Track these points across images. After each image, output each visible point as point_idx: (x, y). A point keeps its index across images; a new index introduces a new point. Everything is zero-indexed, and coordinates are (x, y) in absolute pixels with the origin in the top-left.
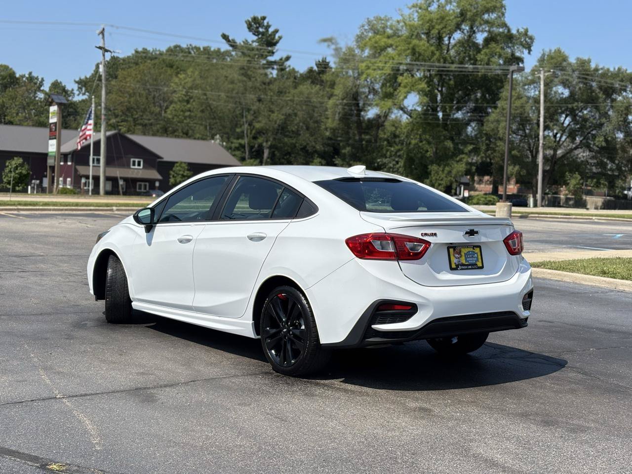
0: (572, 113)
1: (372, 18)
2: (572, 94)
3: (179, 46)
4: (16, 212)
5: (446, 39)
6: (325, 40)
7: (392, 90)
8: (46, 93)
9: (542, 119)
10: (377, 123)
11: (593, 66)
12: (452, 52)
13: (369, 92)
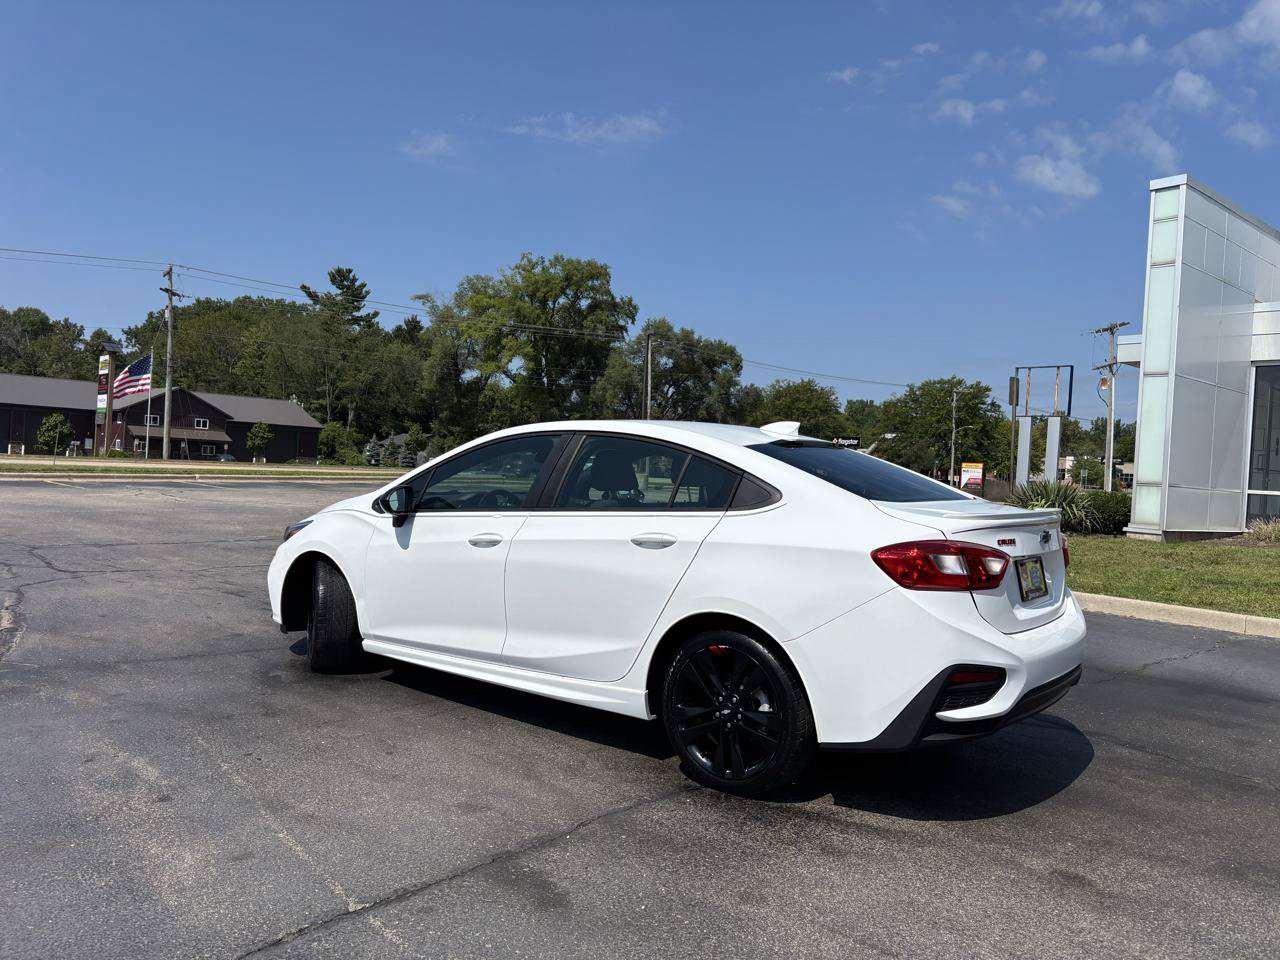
0: (676, 383)
1: (472, 277)
2: (675, 365)
3: (250, 298)
4: (67, 480)
5: (550, 303)
6: (420, 297)
7: (495, 353)
8: (86, 343)
9: (649, 389)
10: (477, 386)
11: (696, 337)
12: (556, 317)
13: (469, 354)
